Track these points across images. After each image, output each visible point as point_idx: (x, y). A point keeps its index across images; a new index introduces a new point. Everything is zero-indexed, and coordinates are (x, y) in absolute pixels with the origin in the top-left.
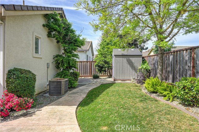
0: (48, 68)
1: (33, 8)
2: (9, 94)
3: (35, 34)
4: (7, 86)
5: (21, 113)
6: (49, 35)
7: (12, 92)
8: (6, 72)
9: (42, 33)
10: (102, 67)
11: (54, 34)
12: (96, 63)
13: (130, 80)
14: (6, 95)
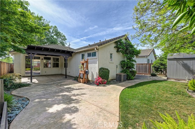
0: (117, 68)
1: (109, 41)
2: (99, 77)
3: (110, 52)
4: (99, 74)
5: (103, 85)
6: (118, 51)
7: (101, 77)
8: (99, 69)
9: (114, 51)
10: (158, 68)
11: (120, 50)
12: (153, 65)
13: (185, 80)
14: (98, 77)
